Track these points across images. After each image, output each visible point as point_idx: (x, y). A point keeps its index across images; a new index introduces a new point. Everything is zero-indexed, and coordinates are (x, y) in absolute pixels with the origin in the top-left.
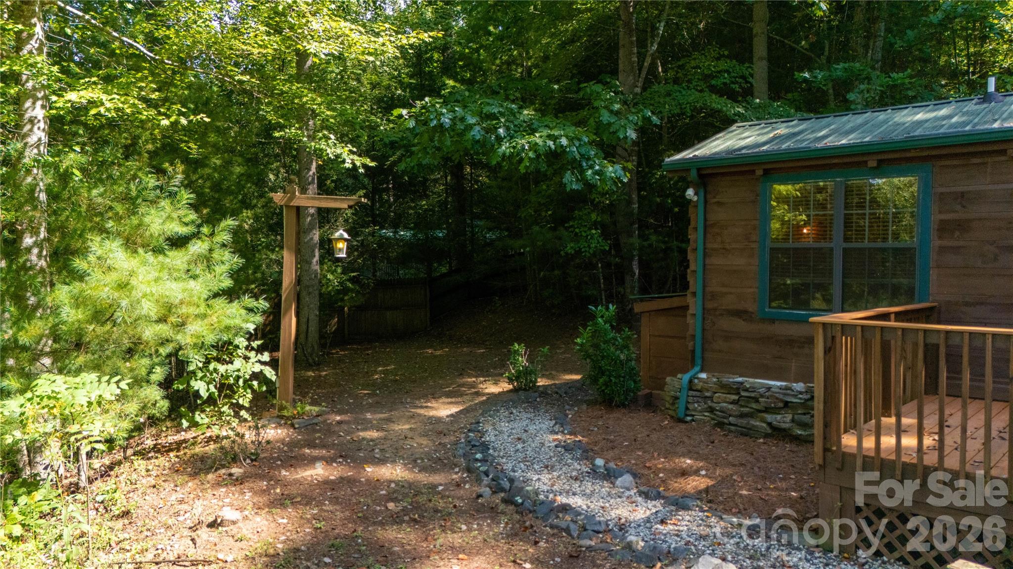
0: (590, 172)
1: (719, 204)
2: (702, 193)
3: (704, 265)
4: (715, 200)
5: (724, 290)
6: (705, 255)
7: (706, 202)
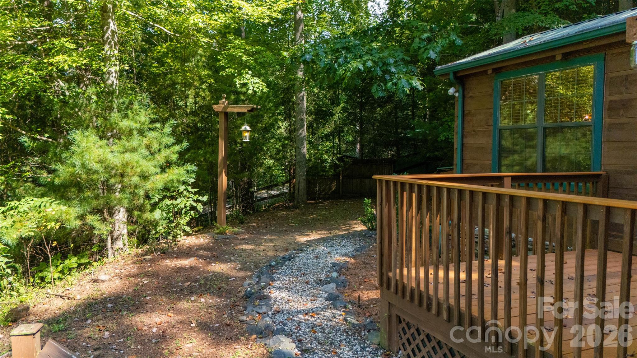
0: (390, 84)
1: (472, 97)
2: (461, 91)
3: (463, 145)
4: (470, 95)
5: (475, 162)
6: (463, 136)
7: (464, 97)
